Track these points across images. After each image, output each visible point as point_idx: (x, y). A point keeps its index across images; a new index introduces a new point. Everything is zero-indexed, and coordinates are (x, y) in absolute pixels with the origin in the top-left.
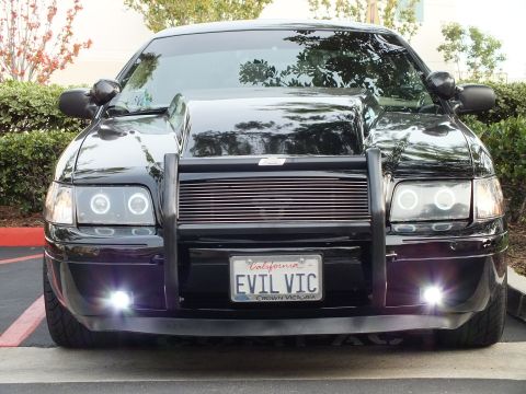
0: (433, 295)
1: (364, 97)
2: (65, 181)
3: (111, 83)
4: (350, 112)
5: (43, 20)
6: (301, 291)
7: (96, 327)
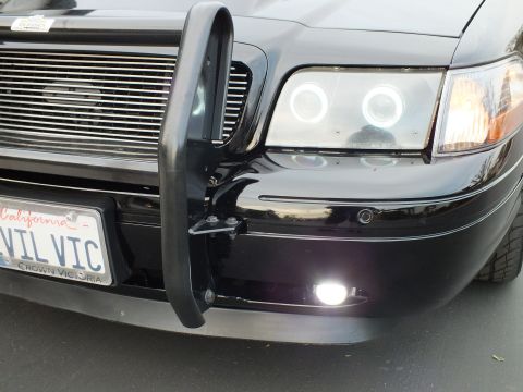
6: (78, 266)
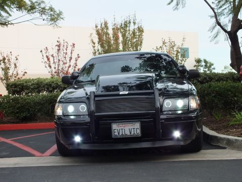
0: (177, 134)
1: (157, 73)
2: (60, 102)
3: (77, 73)
4: (151, 78)
5: (68, 61)
6: (134, 134)
7: (71, 148)
